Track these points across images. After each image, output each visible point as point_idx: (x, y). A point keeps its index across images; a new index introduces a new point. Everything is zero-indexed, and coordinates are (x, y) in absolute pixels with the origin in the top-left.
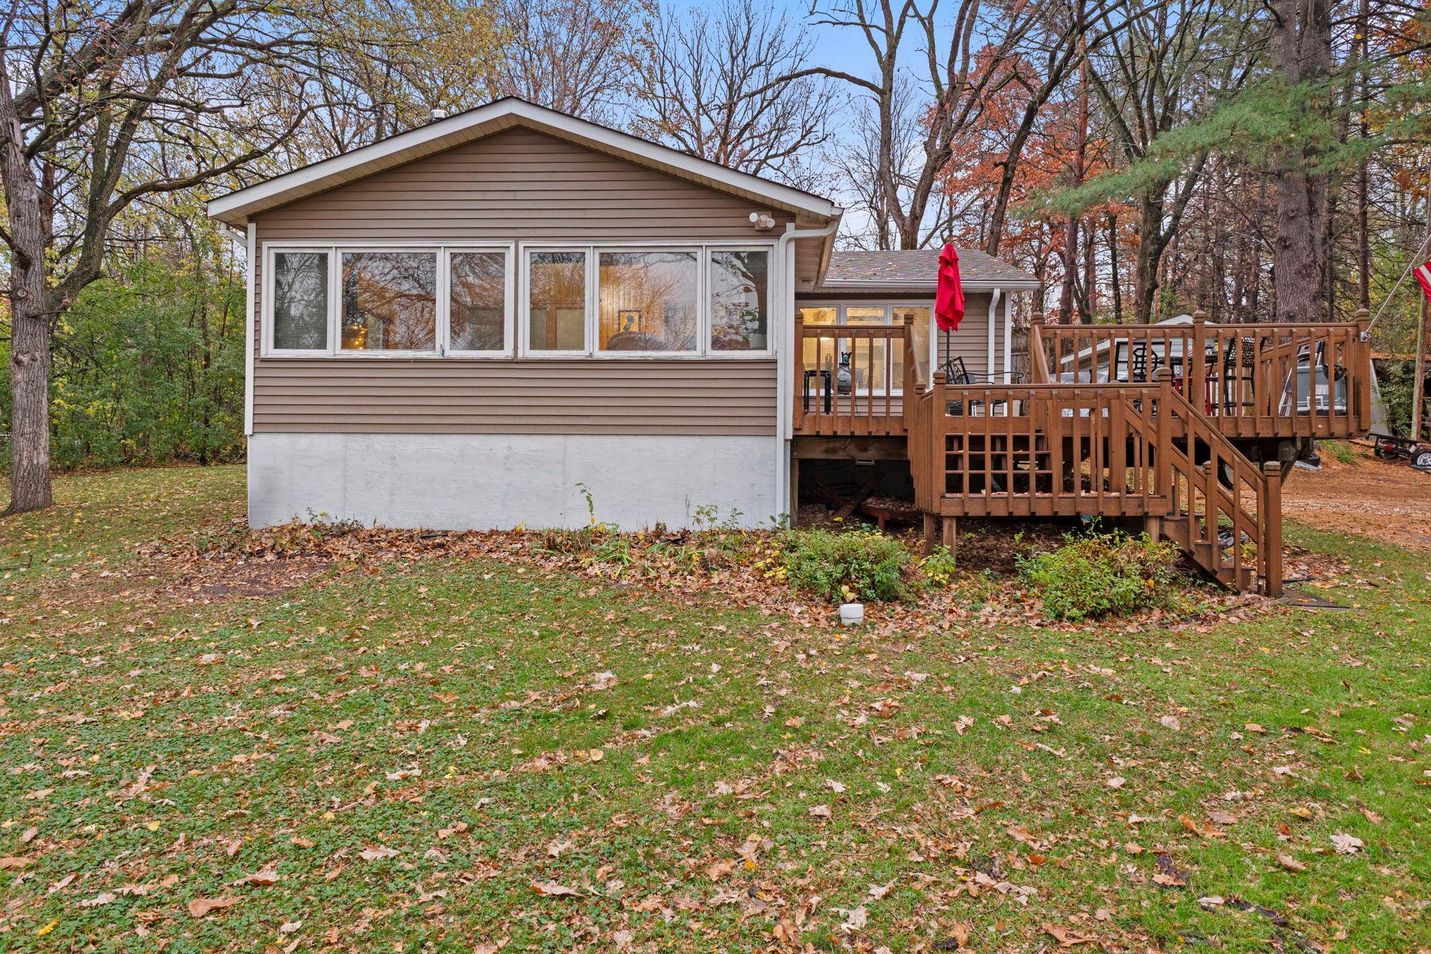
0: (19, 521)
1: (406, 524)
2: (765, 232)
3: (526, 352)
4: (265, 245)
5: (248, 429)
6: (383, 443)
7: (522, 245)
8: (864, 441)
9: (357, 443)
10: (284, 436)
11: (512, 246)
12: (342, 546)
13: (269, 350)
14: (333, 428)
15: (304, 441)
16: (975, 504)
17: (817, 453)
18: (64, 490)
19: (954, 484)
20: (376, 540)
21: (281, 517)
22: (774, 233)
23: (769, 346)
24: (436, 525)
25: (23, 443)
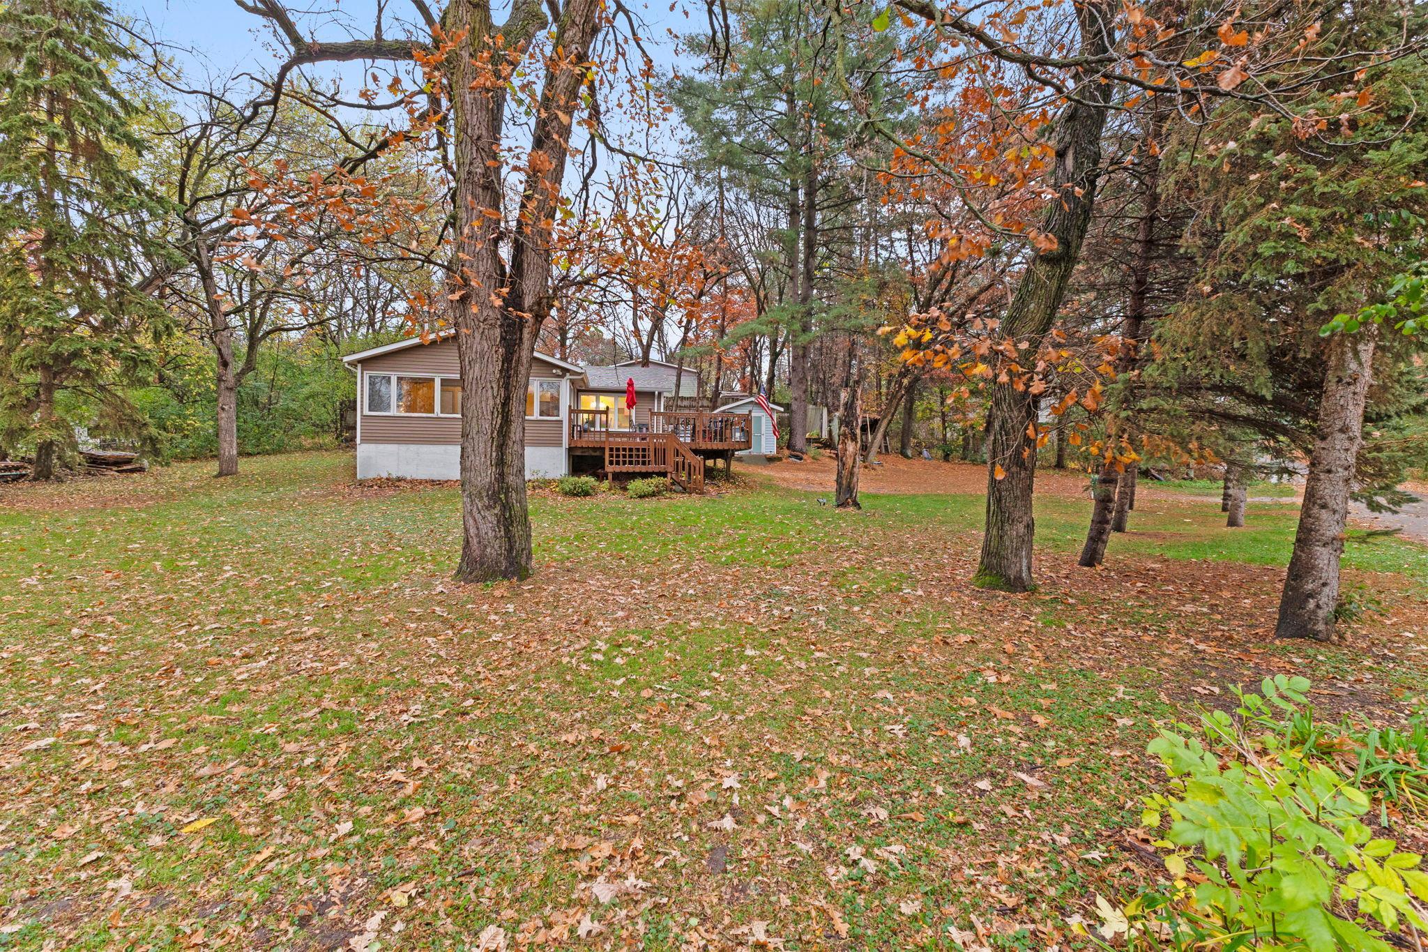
0: (222, 479)
1: (424, 477)
2: (558, 376)
4: (365, 372)
5: (358, 440)
6: (413, 447)
8: (594, 449)
9: (403, 447)
10: (373, 444)
12: (402, 484)
13: (367, 412)
14: (393, 442)
15: (381, 447)
16: (617, 469)
17: (578, 453)
18: (244, 465)
19: (611, 463)
20: (414, 483)
21: (372, 475)
22: (563, 376)
23: (559, 415)
24: (435, 478)
25: (225, 445)
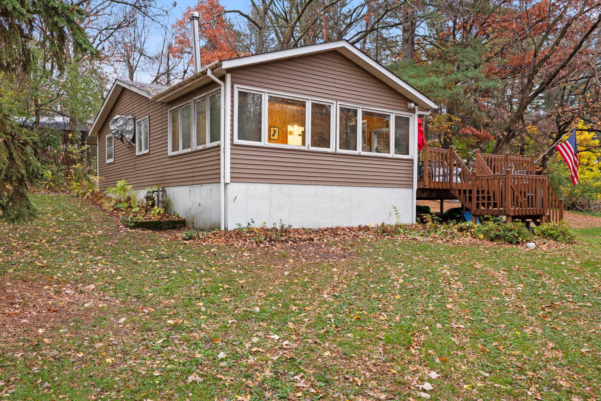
3: (339, 151)
4: (236, 86)
6: (286, 188)
7: (338, 103)
9: (275, 188)
10: (243, 184)
11: (335, 103)
13: (237, 140)
14: (265, 181)
23: (410, 154)
